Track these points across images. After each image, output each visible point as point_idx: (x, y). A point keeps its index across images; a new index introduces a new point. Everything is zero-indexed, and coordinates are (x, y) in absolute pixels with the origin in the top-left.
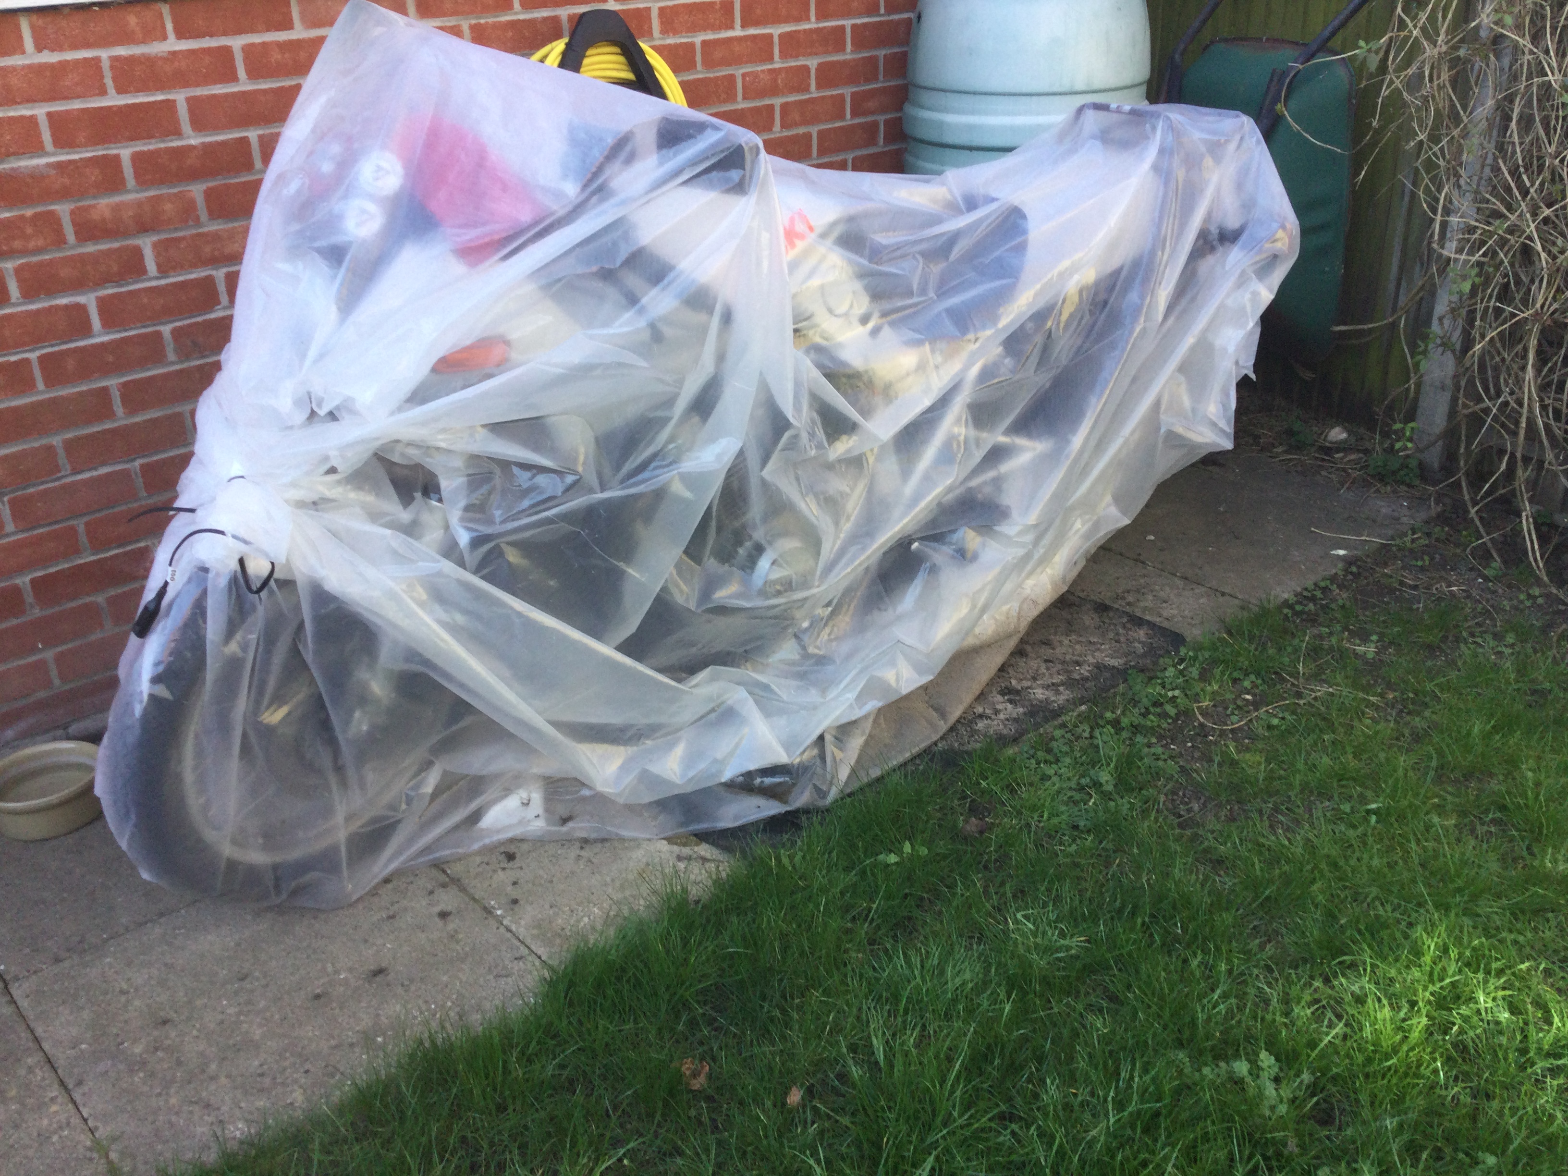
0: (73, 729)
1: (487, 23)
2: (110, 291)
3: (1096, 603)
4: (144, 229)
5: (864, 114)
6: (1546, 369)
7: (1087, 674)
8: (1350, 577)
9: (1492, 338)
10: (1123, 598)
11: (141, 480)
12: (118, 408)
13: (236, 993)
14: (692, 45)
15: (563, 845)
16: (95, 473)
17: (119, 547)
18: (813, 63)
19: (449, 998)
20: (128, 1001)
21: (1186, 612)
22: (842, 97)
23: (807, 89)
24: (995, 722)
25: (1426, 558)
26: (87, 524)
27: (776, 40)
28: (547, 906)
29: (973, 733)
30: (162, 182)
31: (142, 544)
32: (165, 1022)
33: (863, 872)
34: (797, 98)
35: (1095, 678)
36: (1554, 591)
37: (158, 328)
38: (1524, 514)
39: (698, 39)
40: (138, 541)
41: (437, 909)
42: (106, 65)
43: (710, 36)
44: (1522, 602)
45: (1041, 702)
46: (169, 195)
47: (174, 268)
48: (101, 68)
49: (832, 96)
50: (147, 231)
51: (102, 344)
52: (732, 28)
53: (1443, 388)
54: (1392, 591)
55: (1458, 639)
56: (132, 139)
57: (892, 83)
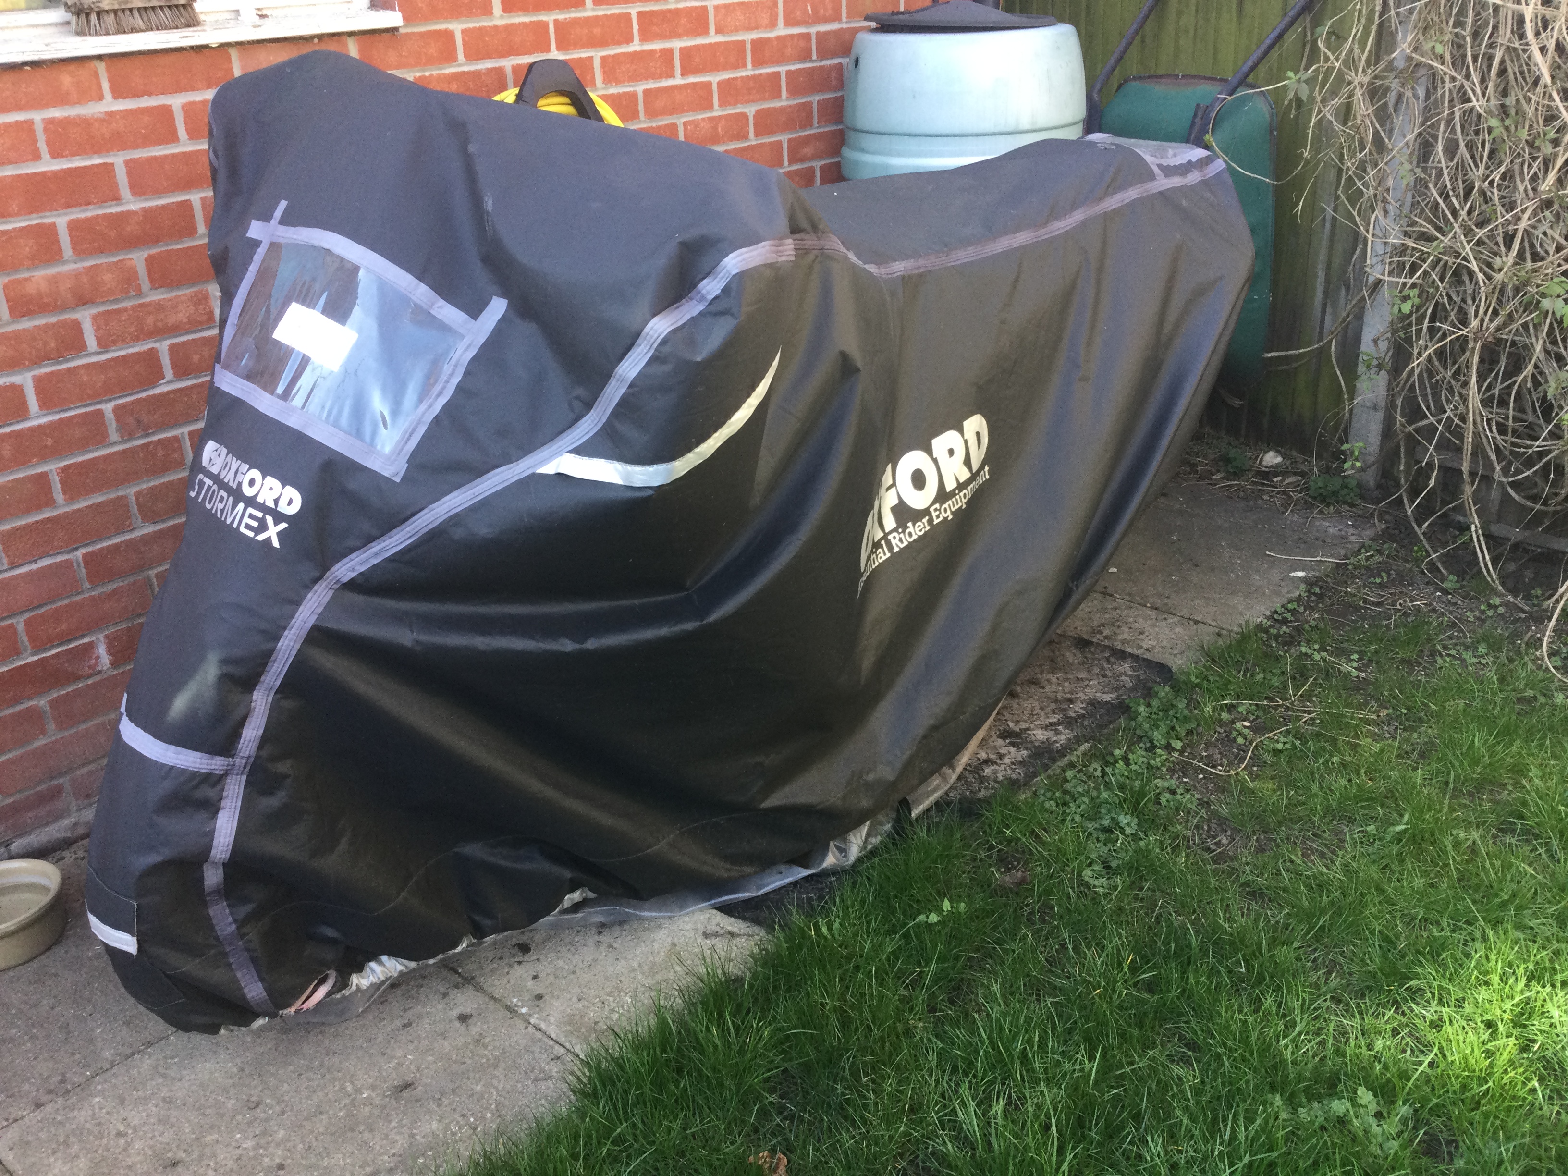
0: (16, 846)
1: (431, 75)
2: (48, 370)
3: (1075, 638)
4: (82, 301)
5: (801, 160)
6: (1486, 385)
7: (1083, 712)
8: (1313, 598)
9: (1430, 357)
10: (1101, 632)
11: (84, 570)
12: (59, 496)
13: (250, 1124)
14: (634, 95)
15: (578, 932)
16: (34, 567)
17: (60, 645)
18: (750, 110)
19: (487, 1109)
20: (128, 1144)
21: (1165, 643)
22: (780, 143)
23: (745, 137)
24: (1003, 767)
25: (1384, 574)
26: (27, 623)
27: (715, 87)
28: (575, 999)
29: (982, 780)
30: (101, 251)
31: (86, 640)
32: (175, 1164)
33: (906, 936)
34: (737, 146)
35: (1091, 715)
36: (1512, 600)
37: (98, 407)
38: (1473, 528)
39: (640, 88)
40: (83, 636)
41: (456, 1012)
42: (39, 128)
43: (652, 85)
44: (1483, 612)
45: (1043, 743)
46: (108, 264)
47: (114, 342)
48: (34, 131)
49: (770, 143)
50: (84, 304)
51: (40, 427)
52: (671, 75)
53: (1375, 408)
54: (1357, 609)
55: (1433, 653)
56: (68, 206)
57: (826, 129)
